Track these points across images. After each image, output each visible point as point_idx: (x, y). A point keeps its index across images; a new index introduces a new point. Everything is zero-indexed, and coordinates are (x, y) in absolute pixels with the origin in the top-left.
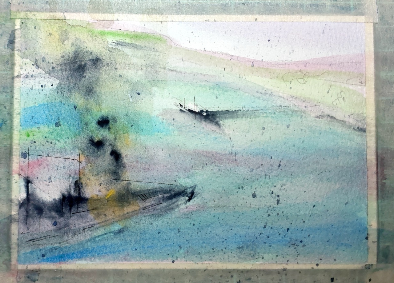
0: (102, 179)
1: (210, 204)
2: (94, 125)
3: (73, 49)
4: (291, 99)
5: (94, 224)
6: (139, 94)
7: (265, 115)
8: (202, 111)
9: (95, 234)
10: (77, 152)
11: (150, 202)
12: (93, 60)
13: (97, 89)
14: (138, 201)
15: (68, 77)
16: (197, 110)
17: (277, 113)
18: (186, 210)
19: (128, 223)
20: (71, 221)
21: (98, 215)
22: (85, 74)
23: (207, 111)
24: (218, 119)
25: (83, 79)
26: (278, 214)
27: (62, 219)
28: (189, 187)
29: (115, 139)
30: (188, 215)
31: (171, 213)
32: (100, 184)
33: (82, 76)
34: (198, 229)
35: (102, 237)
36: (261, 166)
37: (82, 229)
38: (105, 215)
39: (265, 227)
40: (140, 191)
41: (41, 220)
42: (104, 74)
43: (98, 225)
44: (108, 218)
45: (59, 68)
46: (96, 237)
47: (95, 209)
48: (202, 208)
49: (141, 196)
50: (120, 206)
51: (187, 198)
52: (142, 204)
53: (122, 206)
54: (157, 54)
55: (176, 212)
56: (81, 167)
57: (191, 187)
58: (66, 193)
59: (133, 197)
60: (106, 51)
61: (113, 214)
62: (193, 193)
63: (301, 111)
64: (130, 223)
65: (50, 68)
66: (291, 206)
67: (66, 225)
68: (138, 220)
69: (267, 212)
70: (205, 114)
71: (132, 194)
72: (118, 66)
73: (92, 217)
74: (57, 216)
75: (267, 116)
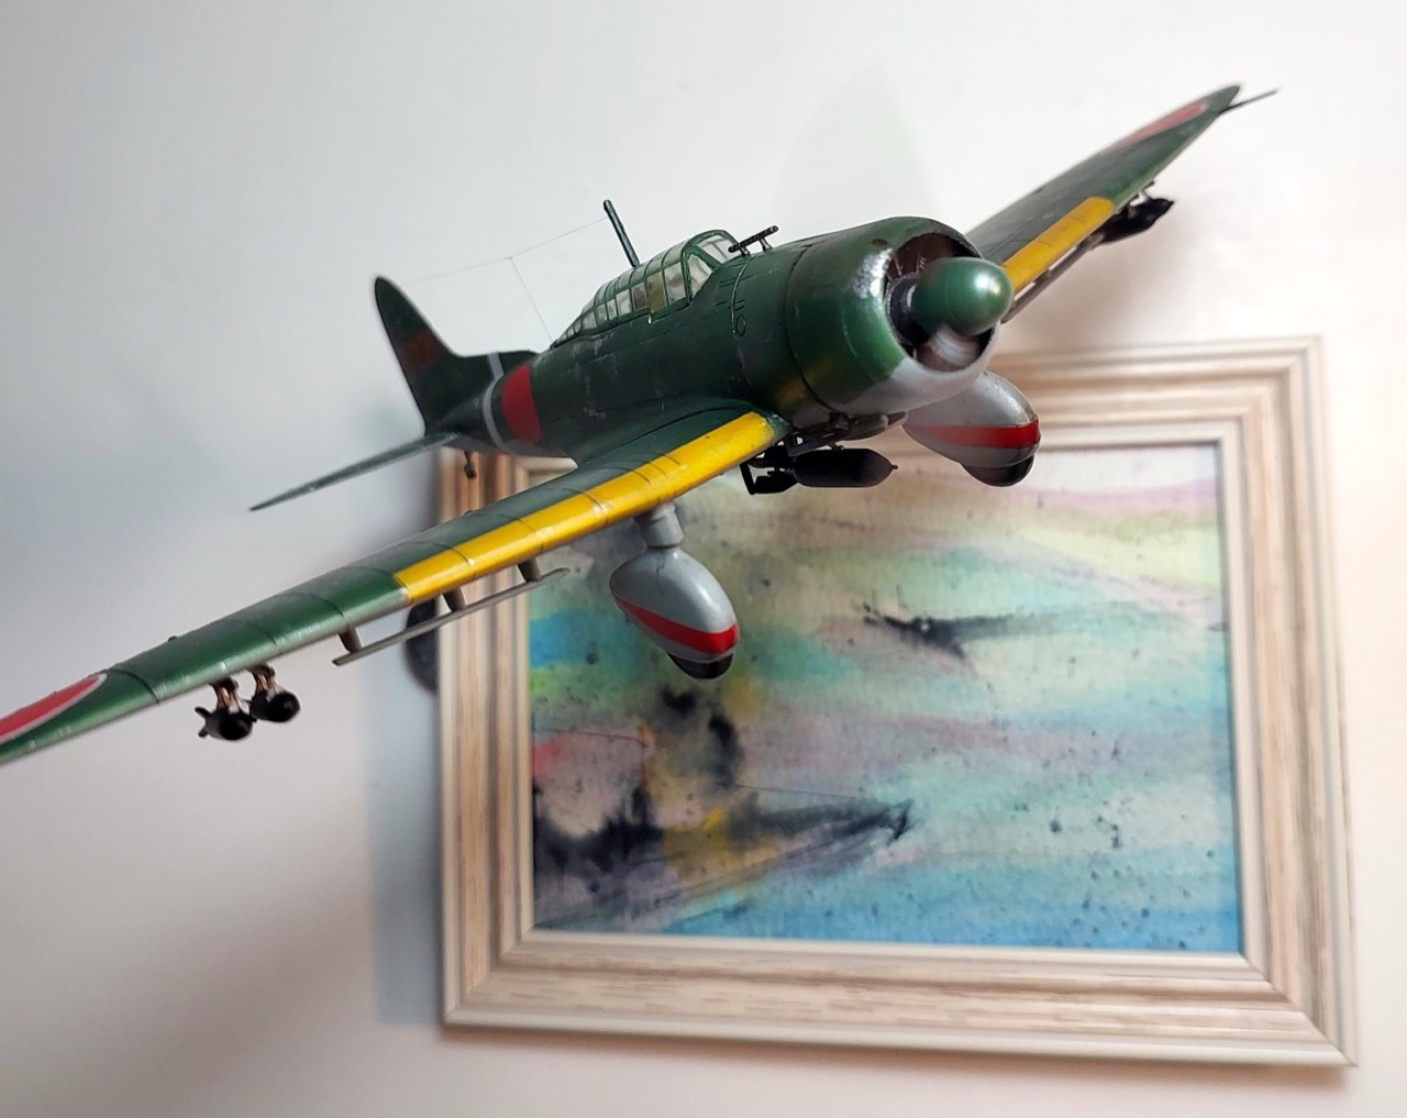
0: (694, 783)
1: (947, 849)
4: (1141, 584)
5: (680, 892)
6: (766, 584)
8: (918, 621)
9: (684, 914)
10: (639, 721)
14: (777, 838)
16: (906, 617)
17: (1104, 621)
18: (891, 861)
19: (753, 891)
20: (627, 884)
21: (687, 871)
23: (930, 621)
24: (957, 640)
26: (1116, 873)
27: (608, 878)
28: (894, 805)
30: (896, 874)
31: (853, 866)
32: (690, 797)
34: (921, 906)
35: (699, 922)
36: (1069, 755)
37: (653, 900)
39: (1086, 905)
40: (779, 815)
44: (708, 878)
46: (682, 924)
47: (681, 855)
48: (930, 857)
49: (785, 827)
50: (734, 850)
51: (890, 832)
52: (786, 846)
53: (741, 850)
55: (868, 866)
56: (646, 756)
57: (899, 806)
58: (614, 819)
59: (764, 828)
61: (721, 868)
62: (903, 820)
63: (1167, 616)
64: (761, 891)
67: (619, 893)
69: (1089, 867)
70: (925, 627)
71: (761, 819)
73: (674, 876)
74: (598, 871)
75: (1080, 631)
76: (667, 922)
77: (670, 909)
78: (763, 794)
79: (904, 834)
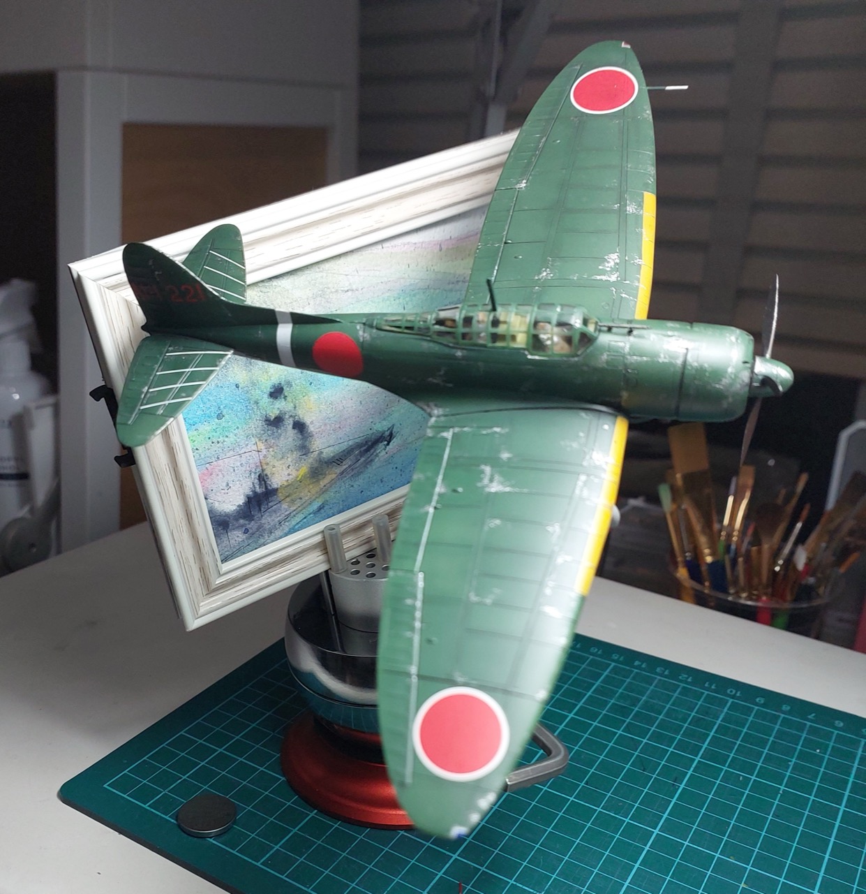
0: (289, 459)
1: (410, 439)
2: (265, 401)
5: (290, 513)
9: (294, 523)
10: (254, 440)
11: (347, 464)
14: (333, 469)
18: (386, 456)
19: (326, 496)
20: (263, 521)
21: (293, 501)
27: (252, 523)
28: (387, 429)
29: (295, 407)
30: (389, 460)
31: (370, 465)
32: (288, 467)
34: (401, 470)
35: (301, 523)
37: (278, 523)
38: (301, 498)
40: (334, 457)
41: (229, 534)
43: (294, 513)
44: (303, 501)
46: (295, 526)
47: (288, 496)
48: (403, 446)
49: (337, 462)
50: (314, 482)
51: (386, 443)
52: (339, 470)
53: (318, 481)
55: (377, 463)
56: (261, 456)
57: (389, 429)
58: (250, 494)
59: (328, 466)
61: (309, 494)
62: (391, 435)
64: (330, 495)
67: (259, 528)
68: (337, 489)
71: (326, 463)
73: (286, 507)
74: (247, 522)
76: (287, 530)
77: (287, 524)
78: (325, 451)
79: (392, 441)
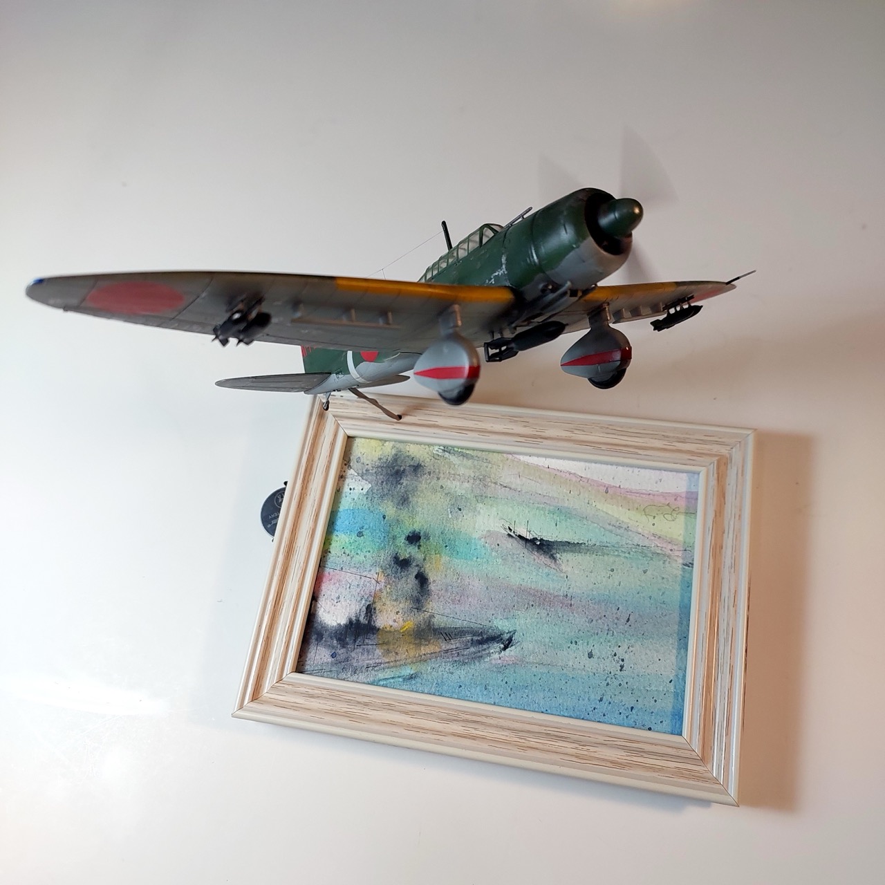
0: (401, 605)
2: (401, 541)
3: (394, 452)
4: (653, 538)
5: (381, 663)
6: (460, 510)
7: (616, 553)
8: (535, 539)
9: (381, 675)
10: (378, 570)
11: (454, 644)
12: (414, 466)
13: (413, 500)
14: (440, 640)
15: (382, 482)
16: (529, 537)
17: (632, 553)
18: (499, 661)
19: (422, 667)
21: (388, 651)
22: (402, 481)
23: (541, 540)
24: (554, 551)
25: (399, 486)
26: (620, 685)
27: (343, 650)
29: (424, 559)
30: (500, 669)
32: (397, 613)
33: (398, 483)
35: (389, 681)
36: (604, 618)
37: (365, 666)
39: (601, 700)
40: (443, 628)
41: (318, 647)
42: (424, 483)
43: (385, 665)
44: (398, 658)
45: (374, 471)
46: (379, 681)
48: (520, 662)
49: (445, 635)
50: (416, 644)
51: (502, 646)
52: (445, 646)
53: (420, 645)
54: (490, 466)
56: (378, 588)
57: (509, 632)
58: (354, 619)
59: (435, 634)
60: (430, 458)
61: (407, 653)
62: (510, 640)
63: (664, 555)
64: (426, 668)
65: (364, 471)
66: (638, 676)
67: (347, 659)
68: (436, 666)
69: (606, 680)
70: (538, 543)
72: (441, 475)
75: (618, 556)
76: (371, 679)
77: (373, 672)
78: (437, 617)
79: (509, 649)
